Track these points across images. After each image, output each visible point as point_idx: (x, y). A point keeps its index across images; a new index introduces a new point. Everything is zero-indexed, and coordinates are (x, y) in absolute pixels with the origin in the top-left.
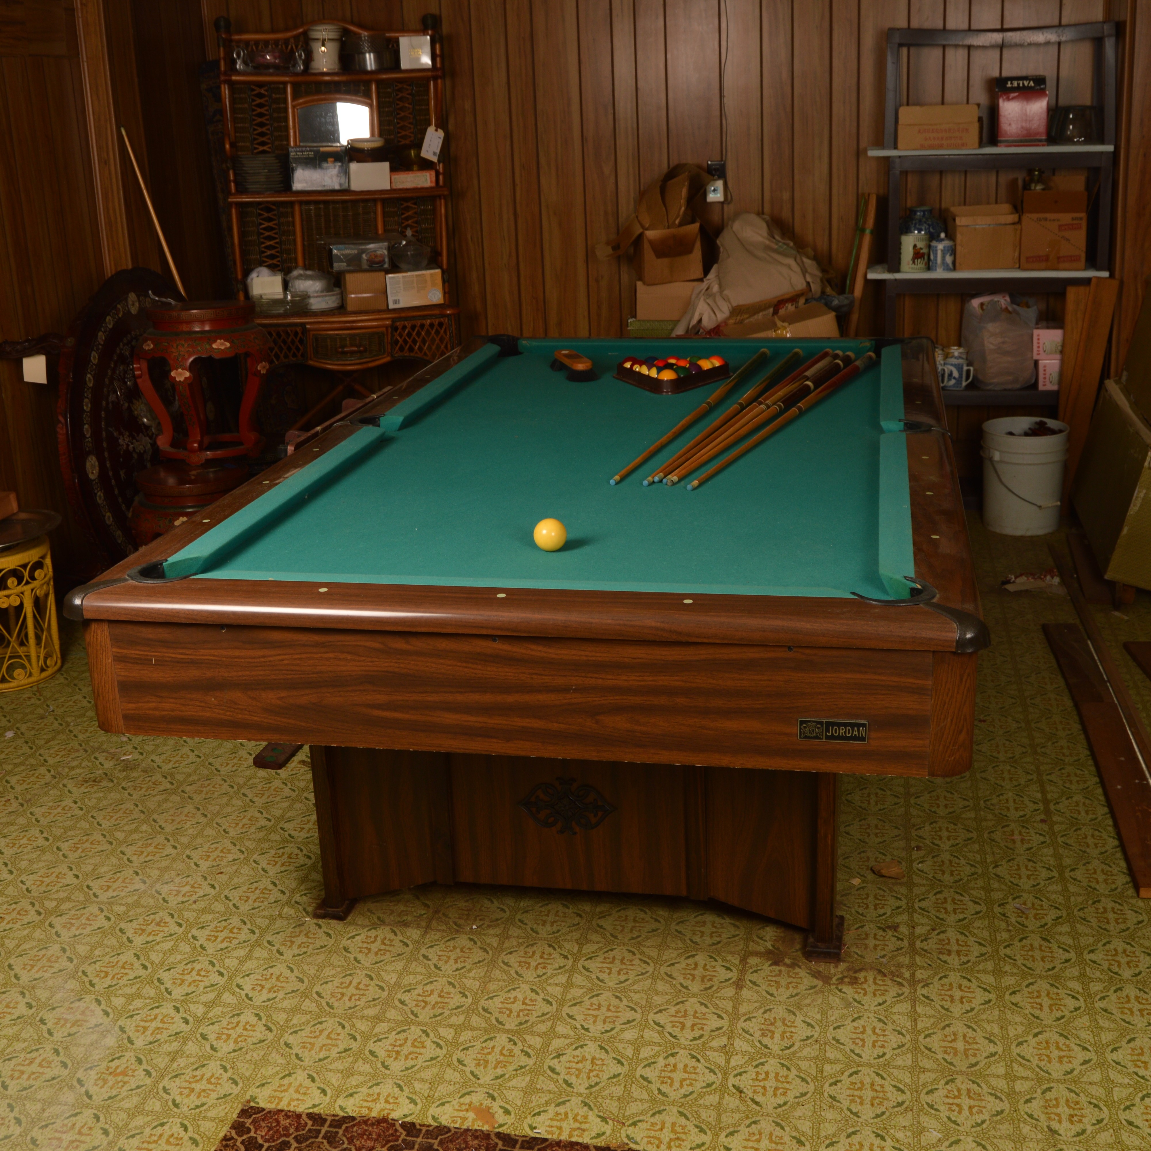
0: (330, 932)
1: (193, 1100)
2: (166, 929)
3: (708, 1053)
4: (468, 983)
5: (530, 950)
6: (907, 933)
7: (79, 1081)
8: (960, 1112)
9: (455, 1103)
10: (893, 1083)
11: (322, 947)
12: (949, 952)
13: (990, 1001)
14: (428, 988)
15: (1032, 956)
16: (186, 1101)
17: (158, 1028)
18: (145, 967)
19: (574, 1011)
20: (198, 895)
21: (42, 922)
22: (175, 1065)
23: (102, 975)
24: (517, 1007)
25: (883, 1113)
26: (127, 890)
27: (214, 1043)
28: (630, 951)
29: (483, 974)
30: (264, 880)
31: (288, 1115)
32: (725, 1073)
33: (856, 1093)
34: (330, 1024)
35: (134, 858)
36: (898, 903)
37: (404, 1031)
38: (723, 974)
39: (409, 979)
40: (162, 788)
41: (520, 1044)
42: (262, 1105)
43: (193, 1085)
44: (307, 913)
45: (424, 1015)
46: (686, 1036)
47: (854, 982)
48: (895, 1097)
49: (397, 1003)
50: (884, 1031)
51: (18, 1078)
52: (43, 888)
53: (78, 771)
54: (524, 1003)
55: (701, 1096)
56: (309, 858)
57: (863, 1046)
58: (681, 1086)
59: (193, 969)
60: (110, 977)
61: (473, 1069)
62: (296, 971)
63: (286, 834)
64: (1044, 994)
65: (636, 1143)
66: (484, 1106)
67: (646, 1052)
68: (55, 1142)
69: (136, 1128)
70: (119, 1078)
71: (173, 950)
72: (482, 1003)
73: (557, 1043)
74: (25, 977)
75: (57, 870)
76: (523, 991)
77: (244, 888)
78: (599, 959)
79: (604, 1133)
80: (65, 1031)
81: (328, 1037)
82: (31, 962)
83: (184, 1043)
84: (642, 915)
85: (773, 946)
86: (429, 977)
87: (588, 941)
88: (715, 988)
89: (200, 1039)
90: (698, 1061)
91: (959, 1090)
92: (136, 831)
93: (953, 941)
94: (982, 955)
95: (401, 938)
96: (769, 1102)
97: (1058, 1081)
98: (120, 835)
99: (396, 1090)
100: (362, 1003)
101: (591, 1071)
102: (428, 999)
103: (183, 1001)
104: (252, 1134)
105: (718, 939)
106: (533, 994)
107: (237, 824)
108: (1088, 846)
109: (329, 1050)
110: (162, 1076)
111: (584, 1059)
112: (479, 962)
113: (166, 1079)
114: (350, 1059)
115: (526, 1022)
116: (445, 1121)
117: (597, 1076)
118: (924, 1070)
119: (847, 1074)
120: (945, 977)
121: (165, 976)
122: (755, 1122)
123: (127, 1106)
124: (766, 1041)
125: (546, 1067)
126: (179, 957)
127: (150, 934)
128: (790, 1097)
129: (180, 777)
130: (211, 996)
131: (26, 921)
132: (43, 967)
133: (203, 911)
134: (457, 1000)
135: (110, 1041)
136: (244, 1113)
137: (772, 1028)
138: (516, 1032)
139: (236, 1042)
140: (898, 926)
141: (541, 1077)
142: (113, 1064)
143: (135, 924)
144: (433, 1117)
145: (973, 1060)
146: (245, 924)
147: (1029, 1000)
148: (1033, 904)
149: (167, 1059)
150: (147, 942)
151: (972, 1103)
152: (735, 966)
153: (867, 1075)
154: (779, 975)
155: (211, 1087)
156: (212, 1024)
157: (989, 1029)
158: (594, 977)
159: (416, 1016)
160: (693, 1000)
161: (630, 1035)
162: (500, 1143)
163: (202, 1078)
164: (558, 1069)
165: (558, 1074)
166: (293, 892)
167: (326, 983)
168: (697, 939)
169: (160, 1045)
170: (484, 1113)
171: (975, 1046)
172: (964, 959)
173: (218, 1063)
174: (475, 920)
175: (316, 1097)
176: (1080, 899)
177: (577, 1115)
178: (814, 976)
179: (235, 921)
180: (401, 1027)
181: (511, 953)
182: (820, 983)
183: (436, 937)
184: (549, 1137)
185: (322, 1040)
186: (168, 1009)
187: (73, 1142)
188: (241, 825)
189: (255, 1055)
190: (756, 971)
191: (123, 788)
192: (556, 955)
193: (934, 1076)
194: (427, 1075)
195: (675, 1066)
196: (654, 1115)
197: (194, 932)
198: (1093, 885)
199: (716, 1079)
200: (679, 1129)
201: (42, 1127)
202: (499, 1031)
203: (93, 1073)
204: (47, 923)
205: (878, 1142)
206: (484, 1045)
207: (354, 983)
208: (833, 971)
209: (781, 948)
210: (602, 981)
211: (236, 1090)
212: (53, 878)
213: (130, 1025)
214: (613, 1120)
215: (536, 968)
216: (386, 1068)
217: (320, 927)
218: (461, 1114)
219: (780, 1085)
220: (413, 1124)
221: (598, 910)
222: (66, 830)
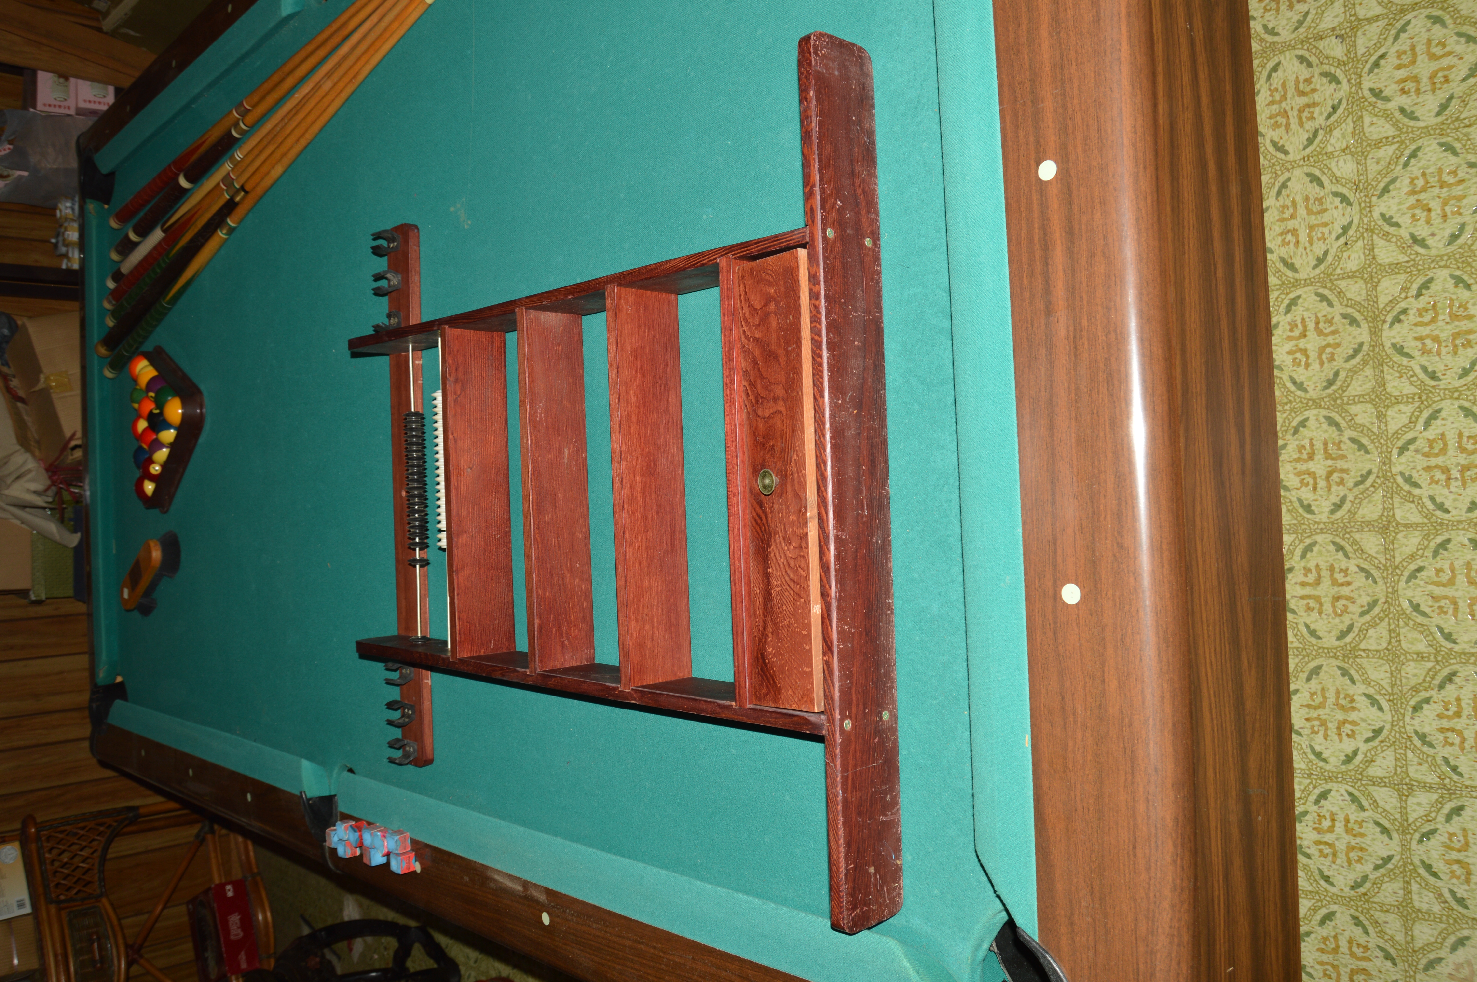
206: (1416, 354)
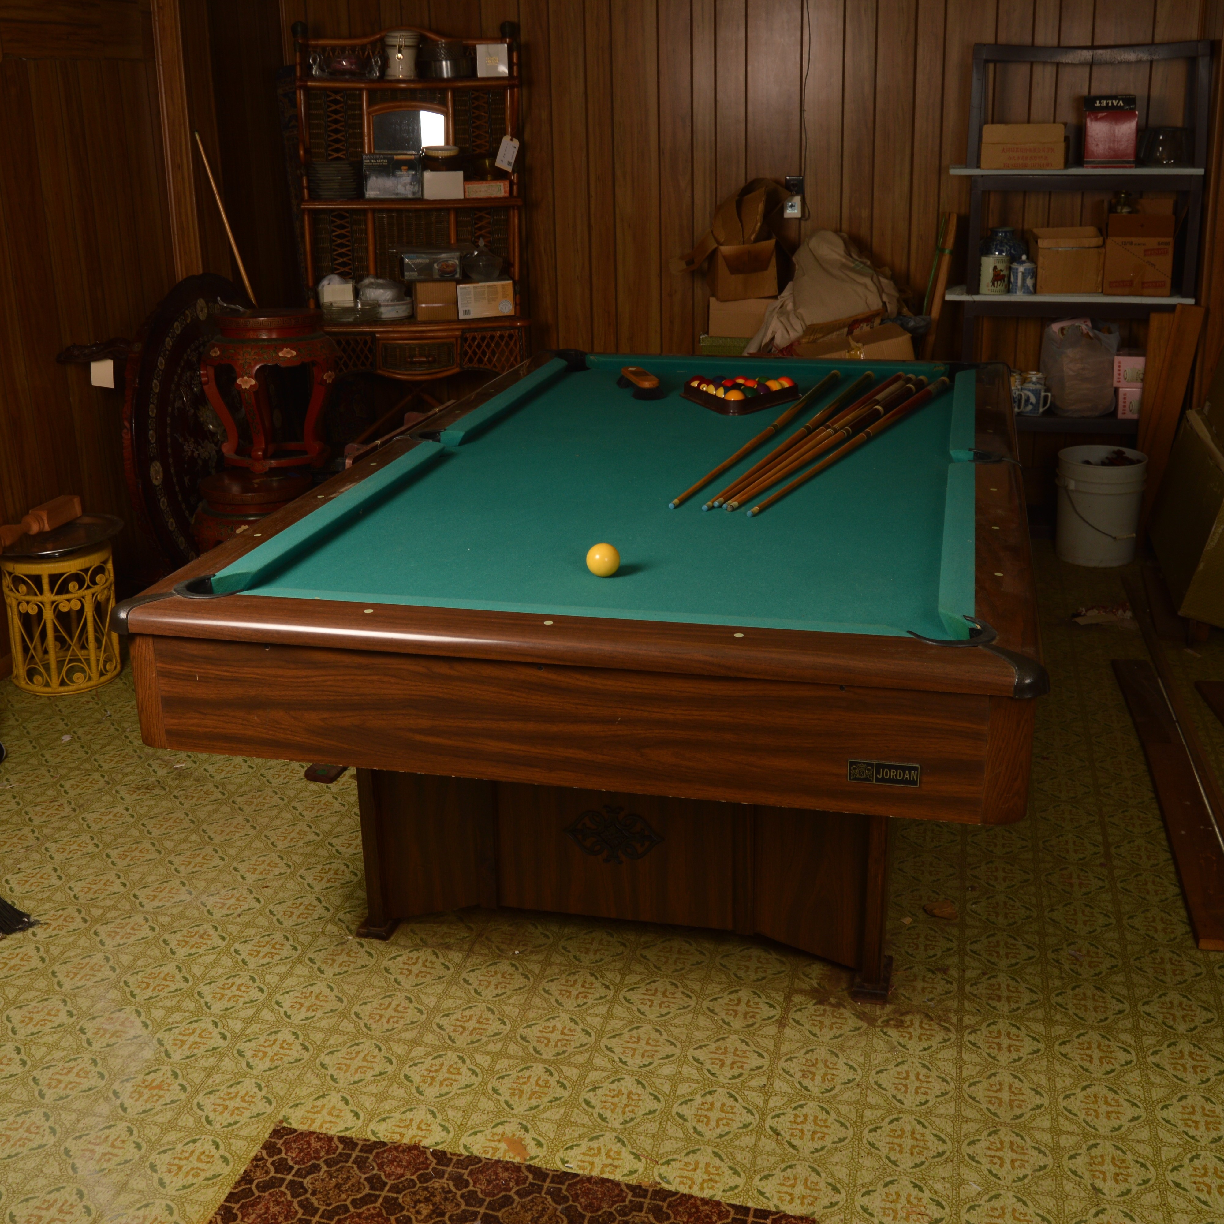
0: (372, 952)
1: (226, 1118)
2: (209, 942)
3: (746, 1093)
4: (508, 1009)
5: (572, 978)
6: (956, 976)
7: (115, 1093)
8: (1001, 1166)
9: (487, 1132)
10: (934, 1132)
11: (363, 967)
12: (999, 999)
13: (1038, 1051)
14: (467, 1013)
15: (1085, 1006)
16: (219, 1118)
17: (196, 1043)
18: (186, 980)
19: (613, 1043)
20: (243, 908)
21: (87, 930)
22: (210, 1081)
23: (144, 986)
24: (555, 1036)
25: (922, 1163)
26: (173, 900)
27: (251, 1060)
28: (672, 984)
29: (523, 1001)
30: (309, 896)
31: (319, 1137)
32: (763, 1114)
33: (896, 1141)
34: (367, 1046)
35: (182, 869)
36: (950, 945)
37: (440, 1056)
38: (766, 1011)
39: (448, 1004)
40: (213, 798)
41: (556, 1075)
42: (294, 1126)
43: (227, 1103)
44: (350, 931)
45: (461, 1041)
46: (725, 1074)
47: (900, 1025)
48: (935, 1146)
49: (435, 1027)
50: (928, 1077)
51: (56, 1087)
52: (90, 896)
53: (131, 777)
54: (563, 1033)
55: (737, 1136)
56: (356, 875)
57: (906, 1092)
58: (718, 1126)
59: (233, 984)
60: (151, 988)
61: (508, 1099)
62: (335, 990)
63: (334, 849)
64: (1094, 1046)
65: (669, 1183)
66: (516, 1137)
67: (683, 1089)
68: (88, 1154)
69: (168, 1143)
70: (155, 1092)
71: (214, 964)
72: (521, 1031)
73: (593, 1076)
74: (68, 985)
75: (105, 878)
76: (563, 1021)
77: (289, 903)
78: (642, 991)
79: (636, 1171)
80: (104, 1041)
81: (364, 1059)
82: (74, 970)
83: (221, 1059)
84: (687, 946)
85: (819, 984)
86: (469, 1002)
87: (631, 972)
88: (757, 1025)
89: (236, 1055)
90: (736, 1100)
91: (1002, 1143)
92: (185, 840)
93: (1004, 987)
94: (1033, 1002)
95: (443, 961)
96: (806, 1146)
97: (1105, 1138)
98: (169, 845)
99: (430, 1116)
100: (399, 1026)
101: (626, 1105)
102: (466, 1025)
103: (222, 1016)
104: (283, 1155)
105: (763, 975)
106: (572, 1024)
107: (285, 838)
108: (1148, 893)
109: (364, 1072)
110: (197, 1092)
111: (620, 1093)
112: (520, 988)
113: (201, 1094)
114: (385, 1083)
115: (564, 1052)
116: (477, 1151)
117: (633, 1111)
118: (967, 1120)
119: (887, 1120)
120: (994, 1023)
121: (206, 990)
122: (790, 1167)
123: (161, 1120)
124: (806, 1082)
125: (581, 1100)
126: (220, 971)
127: (193, 946)
128: (828, 1142)
129: (231, 788)
130: (250, 1012)
131: (71, 928)
132: (86, 975)
133: (247, 925)
134: (495, 1026)
135: (148, 1054)
136: (276, 1133)
137: (813, 1069)
138: (553, 1062)
139: (272, 1060)
140: (948, 969)
141: (576, 1110)
142: (149, 1078)
143: (178, 936)
144: (465, 1147)
145: (1018, 1112)
146: (288, 939)
147: (1079, 1051)
148: (1088, 951)
149: (203, 1075)
150: (190, 955)
151: (1015, 1156)
152: (779, 1003)
153: (908, 1123)
154: (823, 1015)
155: (245, 1105)
156: (250, 1041)
157: (1036, 1079)
158: (634, 1009)
159: (453, 1041)
160: (734, 1037)
161: (668, 1070)
162: (531, 1176)
163: (236, 1096)
164: (593, 1102)
165: (593, 1107)
166: (337, 909)
167: (365, 1003)
168: (741, 974)
169: (196, 1060)
170: (517, 1145)
171: (1021, 1097)
172: (1014, 1006)
173: (253, 1080)
174: (518, 945)
175: (348, 1120)
176: (1137, 948)
177: (610, 1151)
178: (858, 1017)
179: (278, 936)
180: (437, 1052)
181: (552, 981)
182: (865, 1025)
183: (478, 961)
184: (580, 1172)
185: (358, 1062)
186: (206, 1023)
187: (105, 1154)
188: (289, 838)
189: (290, 1074)
190: (800, 1010)
191: (175, 797)
192: (597, 985)
193: (976, 1126)
194: (461, 1102)
195: (712, 1104)
196: (688, 1154)
197: (237, 946)
198: (1151, 933)
199: (754, 1119)
200: (712, 1170)
201: (75, 1138)
202: (536, 1060)
203: (129, 1085)
204: (92, 931)
205: (915, 1192)
207: (393, 1005)
208: (878, 1012)
209: (827, 987)
210: (643, 1013)
211: (269, 1109)
212: (101, 885)
213: (168, 1038)
214: (647, 1158)
215: (577, 997)
216: (421, 1093)
217: (362, 946)
218: (493, 1144)
219: (818, 1129)
220: (444, 1153)
221: (642, 940)
222: (116, 837)
